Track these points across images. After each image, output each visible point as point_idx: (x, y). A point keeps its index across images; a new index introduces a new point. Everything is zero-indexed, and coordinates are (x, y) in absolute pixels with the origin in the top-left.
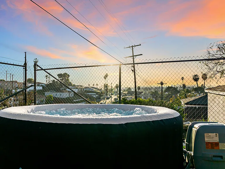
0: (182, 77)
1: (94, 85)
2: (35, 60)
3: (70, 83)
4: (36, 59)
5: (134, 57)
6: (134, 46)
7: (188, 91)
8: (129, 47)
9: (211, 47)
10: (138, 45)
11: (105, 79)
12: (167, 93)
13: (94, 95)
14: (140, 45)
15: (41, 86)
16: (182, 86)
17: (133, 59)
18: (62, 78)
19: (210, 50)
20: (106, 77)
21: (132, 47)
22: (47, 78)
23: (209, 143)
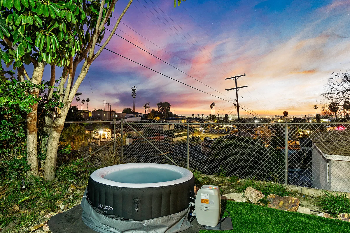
0: (315, 106)
1: (198, 115)
2: (133, 88)
3: (171, 113)
4: (134, 86)
5: (238, 89)
6: (237, 77)
8: (232, 78)
10: (242, 76)
11: (212, 108)
14: (245, 75)
15: (140, 117)
16: (316, 117)
17: (237, 91)
18: (162, 108)
20: (213, 105)
21: (236, 77)
22: (146, 108)
23: (203, 199)
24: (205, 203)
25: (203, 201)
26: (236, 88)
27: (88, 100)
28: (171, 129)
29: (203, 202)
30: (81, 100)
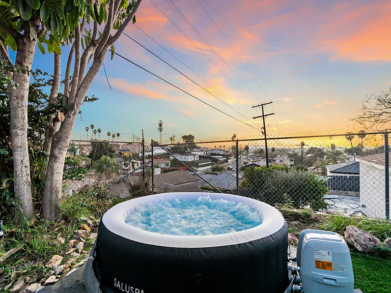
1: (220, 147)
4: (161, 121)
5: (265, 117)
6: (264, 105)
7: (339, 153)
8: (258, 106)
9: (368, 100)
10: (269, 103)
12: (310, 155)
13: (221, 158)
14: (272, 102)
16: (330, 146)
17: (264, 119)
18: (186, 140)
19: (366, 104)
21: (262, 105)
22: (171, 141)
23: (320, 261)
24: (324, 268)
25: (320, 263)
26: (263, 116)
27: (118, 135)
28: (196, 159)
29: (321, 267)
30: (111, 135)
